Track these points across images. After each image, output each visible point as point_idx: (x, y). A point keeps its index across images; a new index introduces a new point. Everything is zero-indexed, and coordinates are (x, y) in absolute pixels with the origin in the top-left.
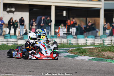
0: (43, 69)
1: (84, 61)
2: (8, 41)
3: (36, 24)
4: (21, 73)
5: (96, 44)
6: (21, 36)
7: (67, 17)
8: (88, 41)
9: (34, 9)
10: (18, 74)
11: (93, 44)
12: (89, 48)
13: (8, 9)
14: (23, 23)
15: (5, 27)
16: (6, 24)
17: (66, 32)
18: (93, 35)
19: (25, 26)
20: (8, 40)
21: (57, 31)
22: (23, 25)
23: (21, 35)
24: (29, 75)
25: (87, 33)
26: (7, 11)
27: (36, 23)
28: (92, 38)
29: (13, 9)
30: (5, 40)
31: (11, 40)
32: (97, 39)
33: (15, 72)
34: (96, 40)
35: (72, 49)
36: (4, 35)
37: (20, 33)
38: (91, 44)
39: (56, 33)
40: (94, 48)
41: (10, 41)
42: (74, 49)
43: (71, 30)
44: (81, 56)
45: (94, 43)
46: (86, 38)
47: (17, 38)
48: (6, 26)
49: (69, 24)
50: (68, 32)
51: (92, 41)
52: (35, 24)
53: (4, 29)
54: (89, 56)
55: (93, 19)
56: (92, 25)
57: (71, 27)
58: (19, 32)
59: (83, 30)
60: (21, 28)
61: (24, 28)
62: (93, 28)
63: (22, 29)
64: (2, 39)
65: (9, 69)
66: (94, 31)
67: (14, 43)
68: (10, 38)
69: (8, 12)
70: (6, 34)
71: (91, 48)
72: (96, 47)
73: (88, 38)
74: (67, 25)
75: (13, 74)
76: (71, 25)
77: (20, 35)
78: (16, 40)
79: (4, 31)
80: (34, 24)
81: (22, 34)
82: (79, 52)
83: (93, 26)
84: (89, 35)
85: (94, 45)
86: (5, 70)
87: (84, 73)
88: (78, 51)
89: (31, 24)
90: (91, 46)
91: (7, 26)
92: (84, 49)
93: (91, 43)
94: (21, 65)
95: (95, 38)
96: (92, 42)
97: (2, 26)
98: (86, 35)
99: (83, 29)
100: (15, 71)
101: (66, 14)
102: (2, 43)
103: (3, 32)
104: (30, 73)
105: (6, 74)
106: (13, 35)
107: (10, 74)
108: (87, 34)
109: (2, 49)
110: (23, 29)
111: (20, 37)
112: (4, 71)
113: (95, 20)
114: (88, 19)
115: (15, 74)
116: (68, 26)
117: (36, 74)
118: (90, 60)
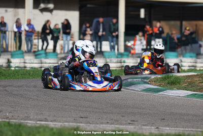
0: (104, 112)
1: (176, 98)
2: (42, 63)
3: (91, 32)
4: (64, 119)
5: (198, 69)
6: (64, 53)
7: (147, 19)
8: (185, 62)
9: (89, 6)
10: (60, 122)
11: (193, 68)
12: (187, 76)
13: (42, 6)
14: (68, 31)
15: (36, 37)
16: (38, 32)
17: (145, 47)
18: (194, 52)
19: (73, 35)
20: (41, 61)
21: (129, 44)
22: (69, 34)
23: (64, 51)
24: (79, 123)
25: (183, 48)
26: (40, 8)
27: (91, 30)
28: (191, 57)
29: (51, 6)
30: (36, 61)
31: (48, 61)
32: (199, 58)
33: (55, 118)
34: (198, 60)
35: (155, 76)
36: (34, 52)
37: (63, 48)
38: (189, 68)
39: (127, 48)
40: (194, 75)
41: (46, 63)
42: (160, 76)
43: (153, 43)
44: (172, 89)
45: (196, 67)
46: (181, 58)
47: (57, 58)
48: (38, 36)
49: (151, 32)
50: (148, 47)
51: (191, 62)
52: (89, 31)
53: (35, 41)
54: (186, 90)
55: (194, 23)
56: (192, 34)
57: (153, 38)
58: (62, 46)
59: (175, 43)
60: (65, 38)
61: (71, 40)
62: (194, 39)
63: (66, 42)
64: (31, 60)
65: (43, 113)
66: (194, 46)
67: (52, 67)
68: (46, 58)
69: (42, 10)
70: (38, 51)
71: (189, 76)
72: (199, 74)
73: (183, 57)
74: (148, 33)
75: (51, 121)
76: (154, 34)
77: (62, 52)
78: (56, 61)
79: (35, 45)
80: (87, 32)
81: (66, 51)
82: (168, 83)
83: (194, 36)
84: (186, 52)
85: (195, 70)
86: (37, 114)
87: (177, 121)
88: (167, 81)
89: (83, 31)
90: (189, 71)
91: (40, 35)
92: (177, 78)
93: (189, 66)
94: (66, 105)
95: (197, 58)
96: (191, 64)
97: (32, 36)
98: (180, 52)
99: (176, 41)
100: (54, 116)
101: (145, 15)
102: (31, 67)
103: (34, 47)
104: (81, 119)
105: (38, 122)
106: (52, 51)
107: (45, 121)
108: (182, 51)
109: (31, 78)
110: (68, 41)
111: (63, 56)
112: (35, 117)
113: (196, 25)
114: (184, 23)
115: (55, 121)
116: (147, 35)
117: (91, 122)
118: (188, 96)
